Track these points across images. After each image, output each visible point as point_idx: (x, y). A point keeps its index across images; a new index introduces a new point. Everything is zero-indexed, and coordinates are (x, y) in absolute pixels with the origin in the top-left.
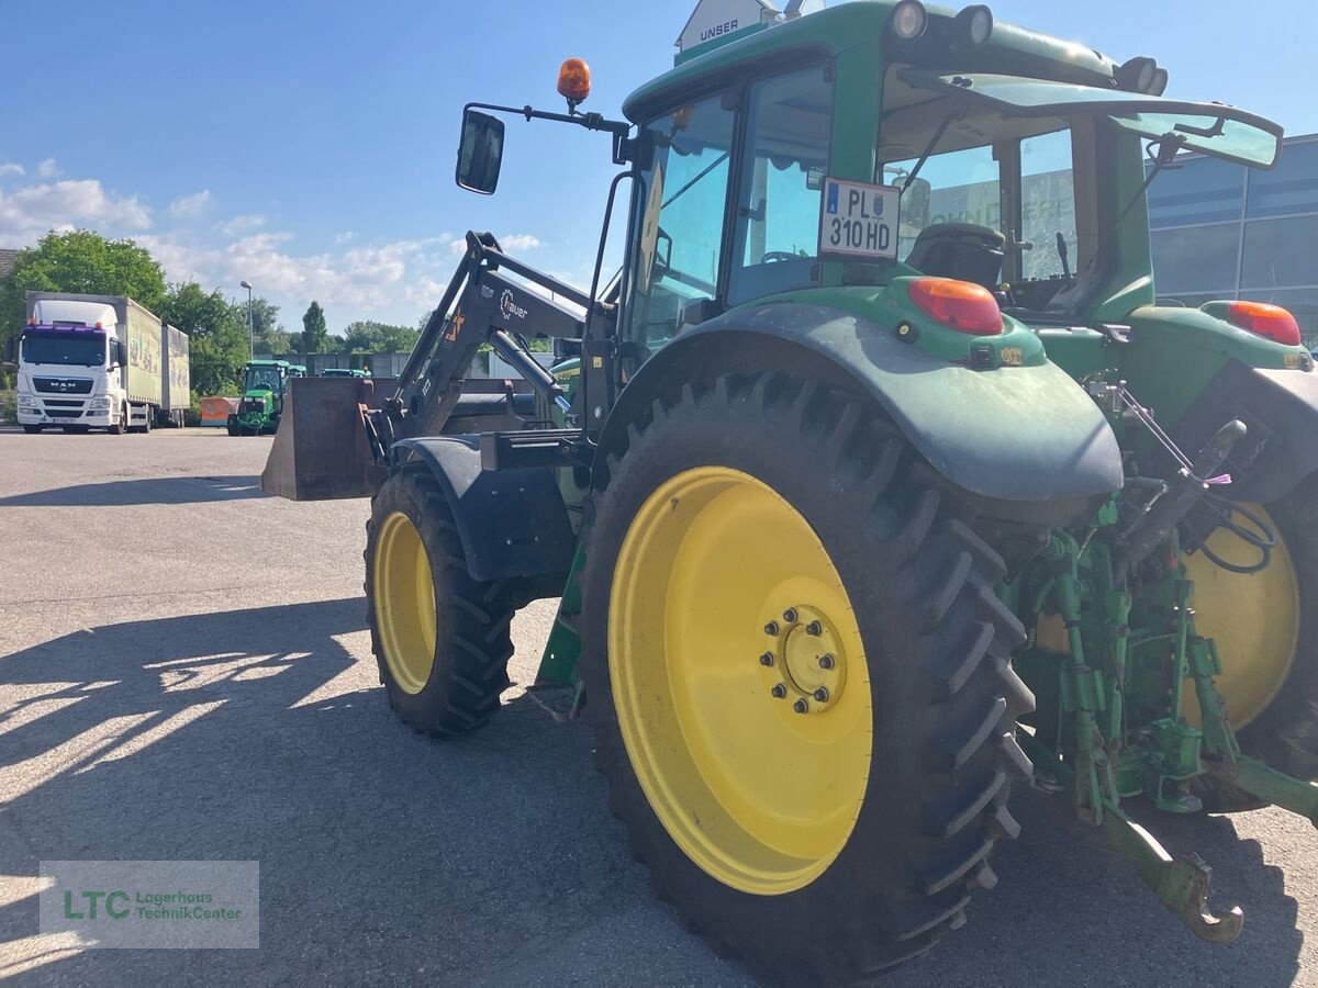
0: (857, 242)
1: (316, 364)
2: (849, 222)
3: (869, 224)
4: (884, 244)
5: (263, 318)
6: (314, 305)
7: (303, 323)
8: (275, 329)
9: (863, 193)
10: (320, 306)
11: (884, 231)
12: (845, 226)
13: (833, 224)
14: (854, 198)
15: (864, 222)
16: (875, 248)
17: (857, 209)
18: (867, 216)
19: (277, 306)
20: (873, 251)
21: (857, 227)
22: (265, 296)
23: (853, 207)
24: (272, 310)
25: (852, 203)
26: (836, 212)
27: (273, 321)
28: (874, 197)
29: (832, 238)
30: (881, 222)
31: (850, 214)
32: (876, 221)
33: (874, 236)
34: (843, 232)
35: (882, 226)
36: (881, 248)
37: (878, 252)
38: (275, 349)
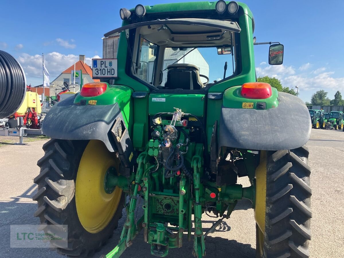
0: (104, 73)
1: (333, 108)
2: (101, 69)
3: (108, 69)
4: (113, 73)
5: (322, 96)
6: (338, 92)
7: (334, 97)
8: (326, 98)
9: (105, 61)
10: (340, 92)
11: (113, 70)
12: (100, 70)
13: (96, 70)
14: (102, 63)
15: (106, 69)
16: (110, 75)
17: (103, 66)
18: (107, 67)
19: (327, 92)
20: (110, 76)
21: (104, 70)
22: (323, 90)
23: (102, 65)
24: (326, 93)
25: (101, 64)
26: (97, 67)
27: (326, 97)
28: (109, 62)
29: (96, 73)
30: (112, 68)
31: (101, 67)
32: (110, 68)
33: (110, 72)
34: (99, 72)
35: (112, 69)
36: (112, 75)
37: (111, 76)
38: (325, 104)
